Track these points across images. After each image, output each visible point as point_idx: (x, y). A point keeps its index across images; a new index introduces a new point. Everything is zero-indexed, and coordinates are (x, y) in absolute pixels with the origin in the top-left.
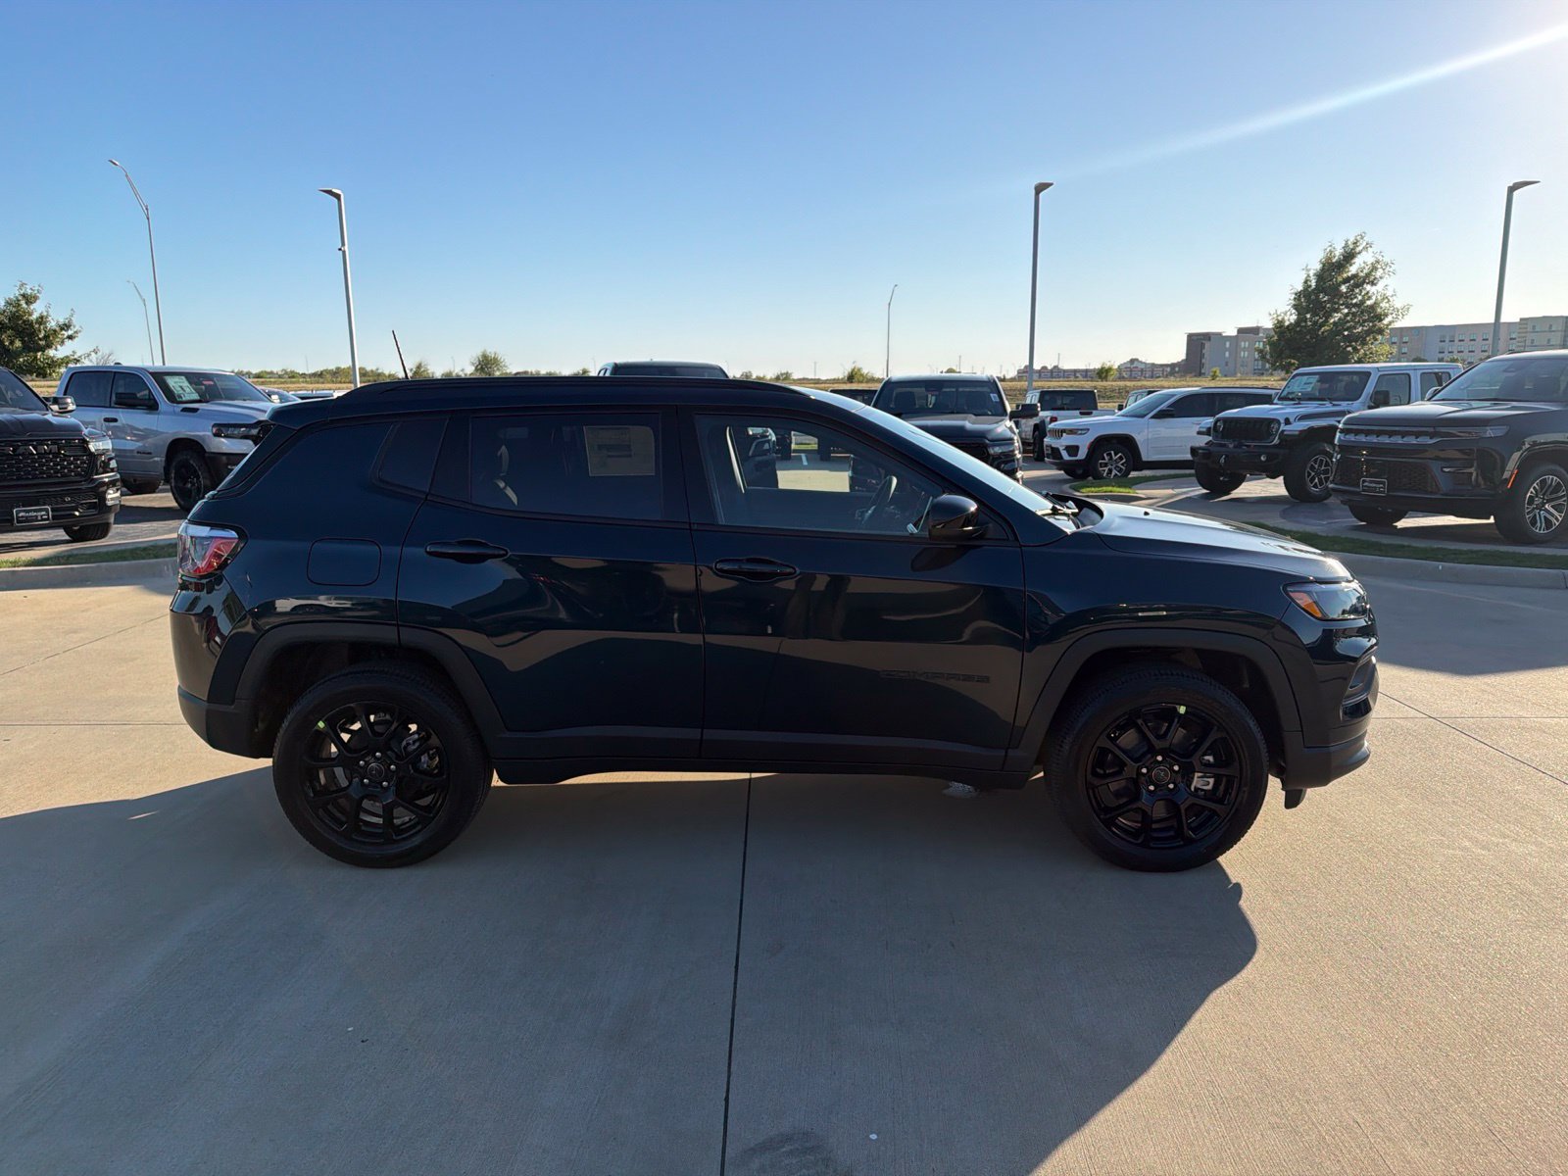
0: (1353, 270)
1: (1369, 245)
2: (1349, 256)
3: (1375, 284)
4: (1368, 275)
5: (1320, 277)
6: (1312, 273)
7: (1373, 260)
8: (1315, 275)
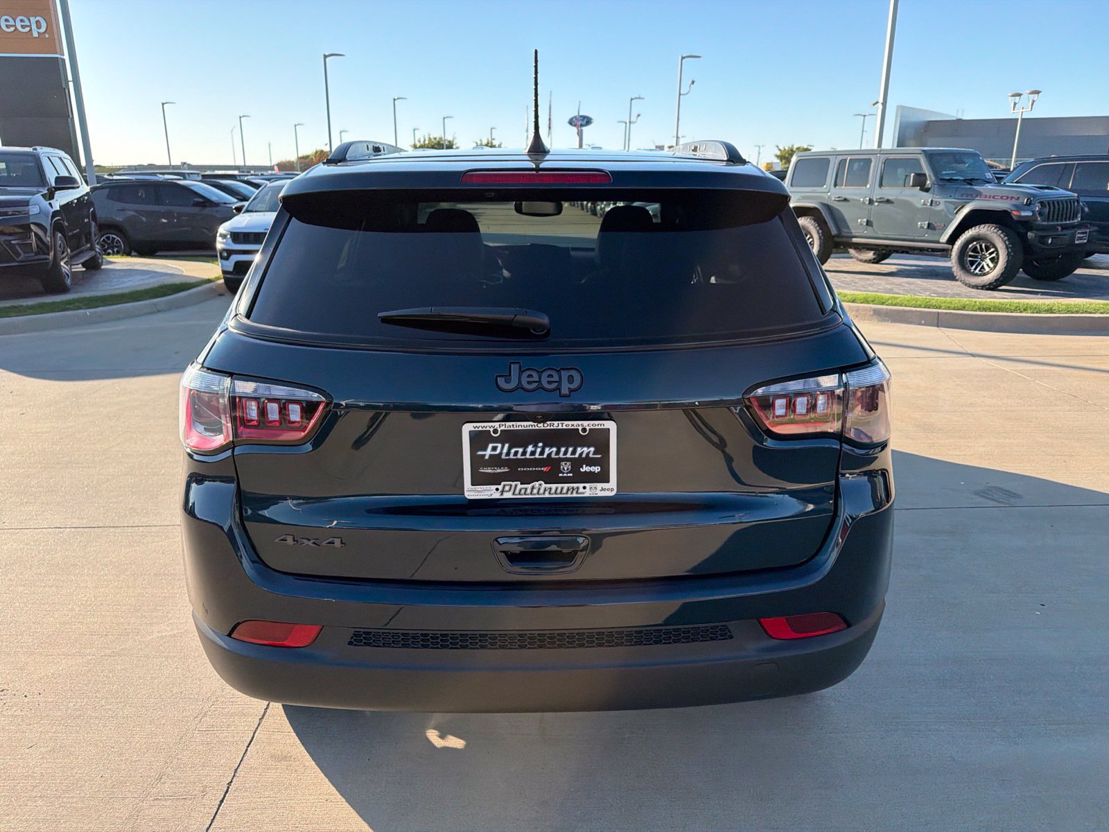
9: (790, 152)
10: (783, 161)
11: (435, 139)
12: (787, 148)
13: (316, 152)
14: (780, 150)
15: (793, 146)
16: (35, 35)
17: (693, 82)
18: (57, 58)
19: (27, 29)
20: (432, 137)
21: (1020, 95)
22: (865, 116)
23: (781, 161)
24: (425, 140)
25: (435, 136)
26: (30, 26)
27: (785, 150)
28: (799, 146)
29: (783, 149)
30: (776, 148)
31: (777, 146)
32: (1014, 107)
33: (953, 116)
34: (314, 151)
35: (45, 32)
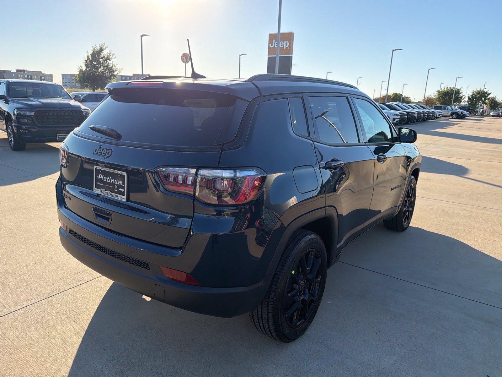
0: (102, 55)
1: (107, 47)
2: (101, 50)
3: (111, 60)
4: (107, 57)
5: (92, 55)
6: (89, 54)
7: (109, 52)
8: (90, 55)
11: (450, 88)
13: (394, 94)
16: (285, 48)
18: (290, 56)
19: (283, 46)
20: (448, 87)
24: (444, 89)
25: (450, 87)
26: (284, 45)
34: (393, 93)
35: (288, 47)
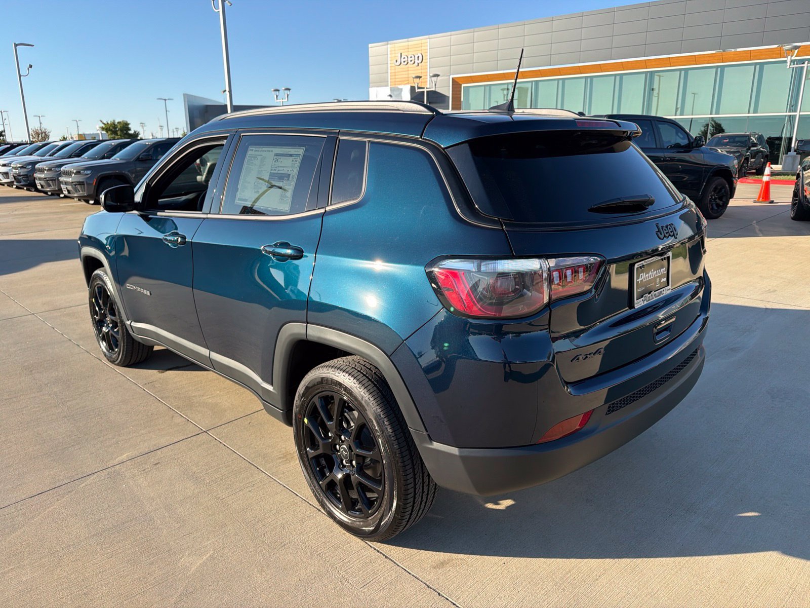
9: (113, 125)
10: (109, 133)
12: (109, 123)
14: (103, 123)
15: (114, 121)
17: (31, 66)
21: (278, 90)
22: (165, 100)
23: (107, 132)
27: (108, 123)
28: (120, 120)
29: (106, 123)
30: (100, 122)
31: (101, 121)
32: (277, 98)
33: (221, 103)
